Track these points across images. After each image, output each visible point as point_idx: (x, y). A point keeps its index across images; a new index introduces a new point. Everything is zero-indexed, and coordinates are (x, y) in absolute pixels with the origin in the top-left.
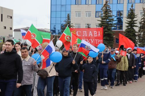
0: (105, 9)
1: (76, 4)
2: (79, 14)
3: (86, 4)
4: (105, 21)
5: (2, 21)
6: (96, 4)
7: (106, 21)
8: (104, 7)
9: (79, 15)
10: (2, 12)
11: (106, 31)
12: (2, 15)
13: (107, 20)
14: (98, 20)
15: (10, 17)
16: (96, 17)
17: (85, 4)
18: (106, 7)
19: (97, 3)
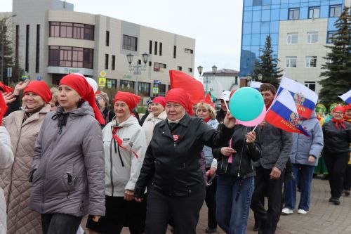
0: (342, 24)
1: (288, 19)
2: (294, 37)
3: (308, 18)
4: (340, 49)
5: (175, 57)
6: (329, 16)
7: (343, 48)
8: (340, 19)
9: (295, 40)
10: (175, 42)
11: (342, 69)
12: (175, 47)
13: (347, 46)
14: (327, 47)
15: (189, 52)
16: (327, 42)
17: (306, 17)
18: (345, 20)
19: (331, 16)
